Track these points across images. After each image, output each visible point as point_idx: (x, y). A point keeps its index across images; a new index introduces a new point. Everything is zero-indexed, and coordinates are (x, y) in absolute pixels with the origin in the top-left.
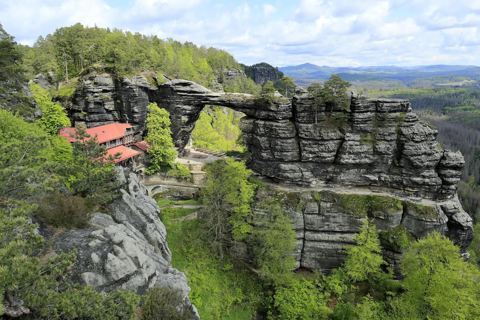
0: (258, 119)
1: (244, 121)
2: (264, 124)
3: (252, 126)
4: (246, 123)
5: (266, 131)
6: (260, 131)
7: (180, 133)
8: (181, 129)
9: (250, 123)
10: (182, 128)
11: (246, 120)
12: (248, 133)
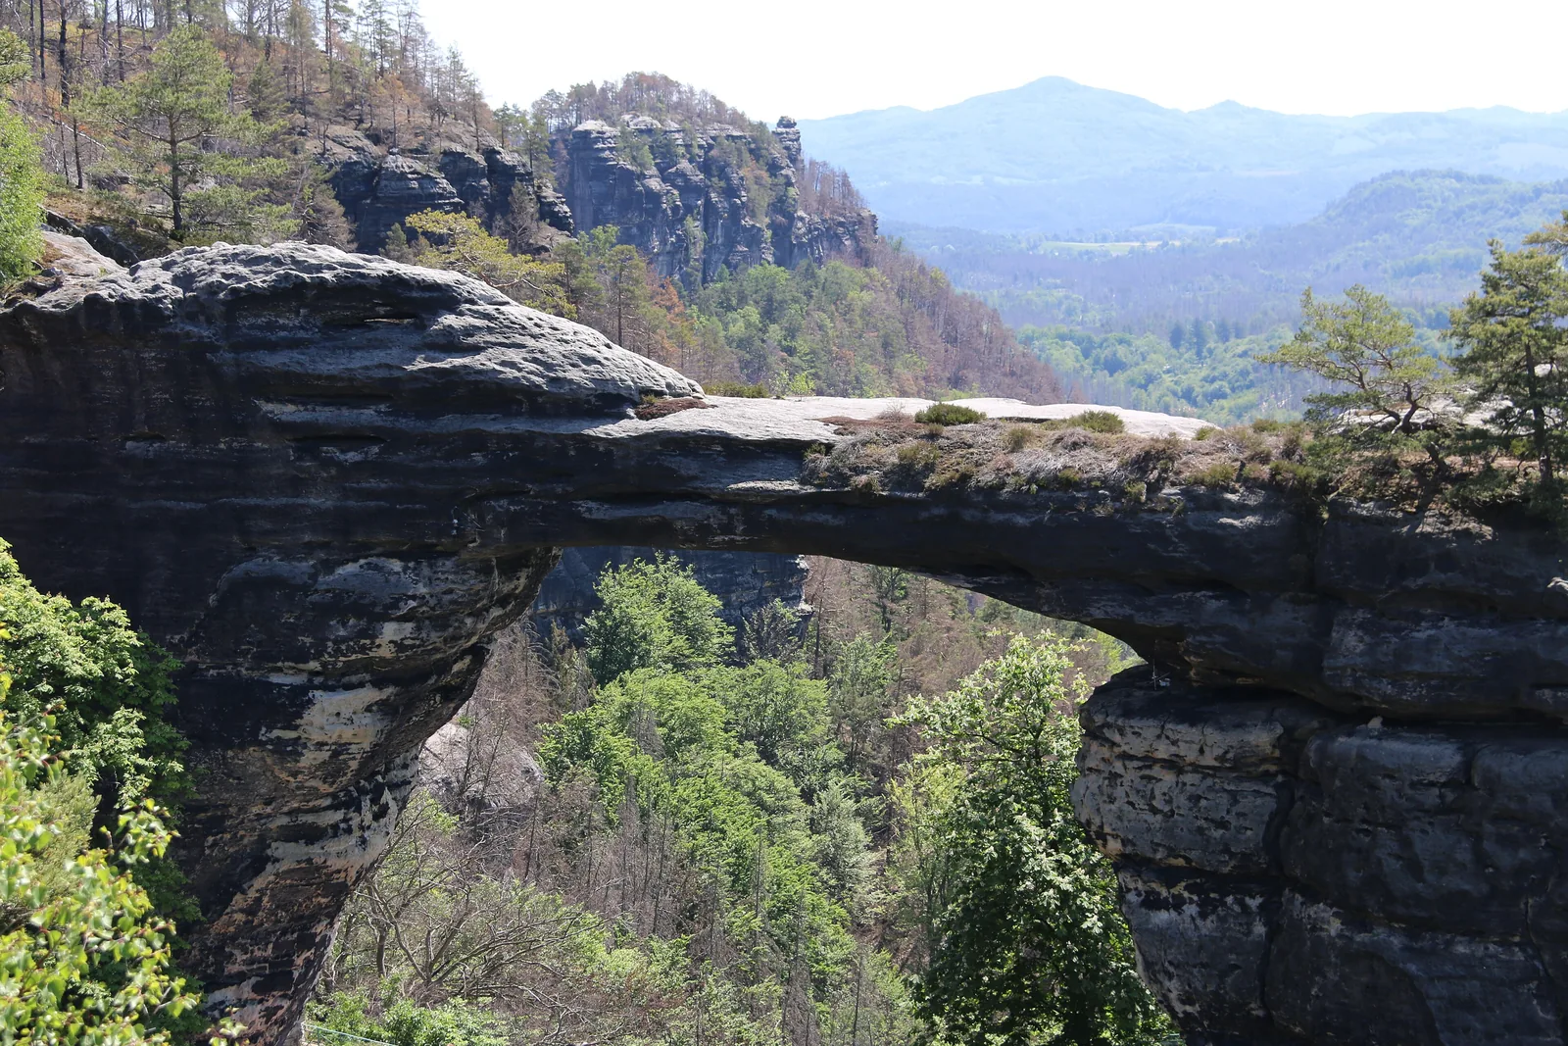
0: (1351, 715)
1: (1143, 737)
2: (1461, 780)
3: (1259, 802)
4: (1174, 764)
5: (1505, 859)
6: (1414, 868)
7: (251, 911)
8: (278, 849)
9: (1237, 765)
10: (293, 834)
11: (1183, 731)
12: (1209, 886)
